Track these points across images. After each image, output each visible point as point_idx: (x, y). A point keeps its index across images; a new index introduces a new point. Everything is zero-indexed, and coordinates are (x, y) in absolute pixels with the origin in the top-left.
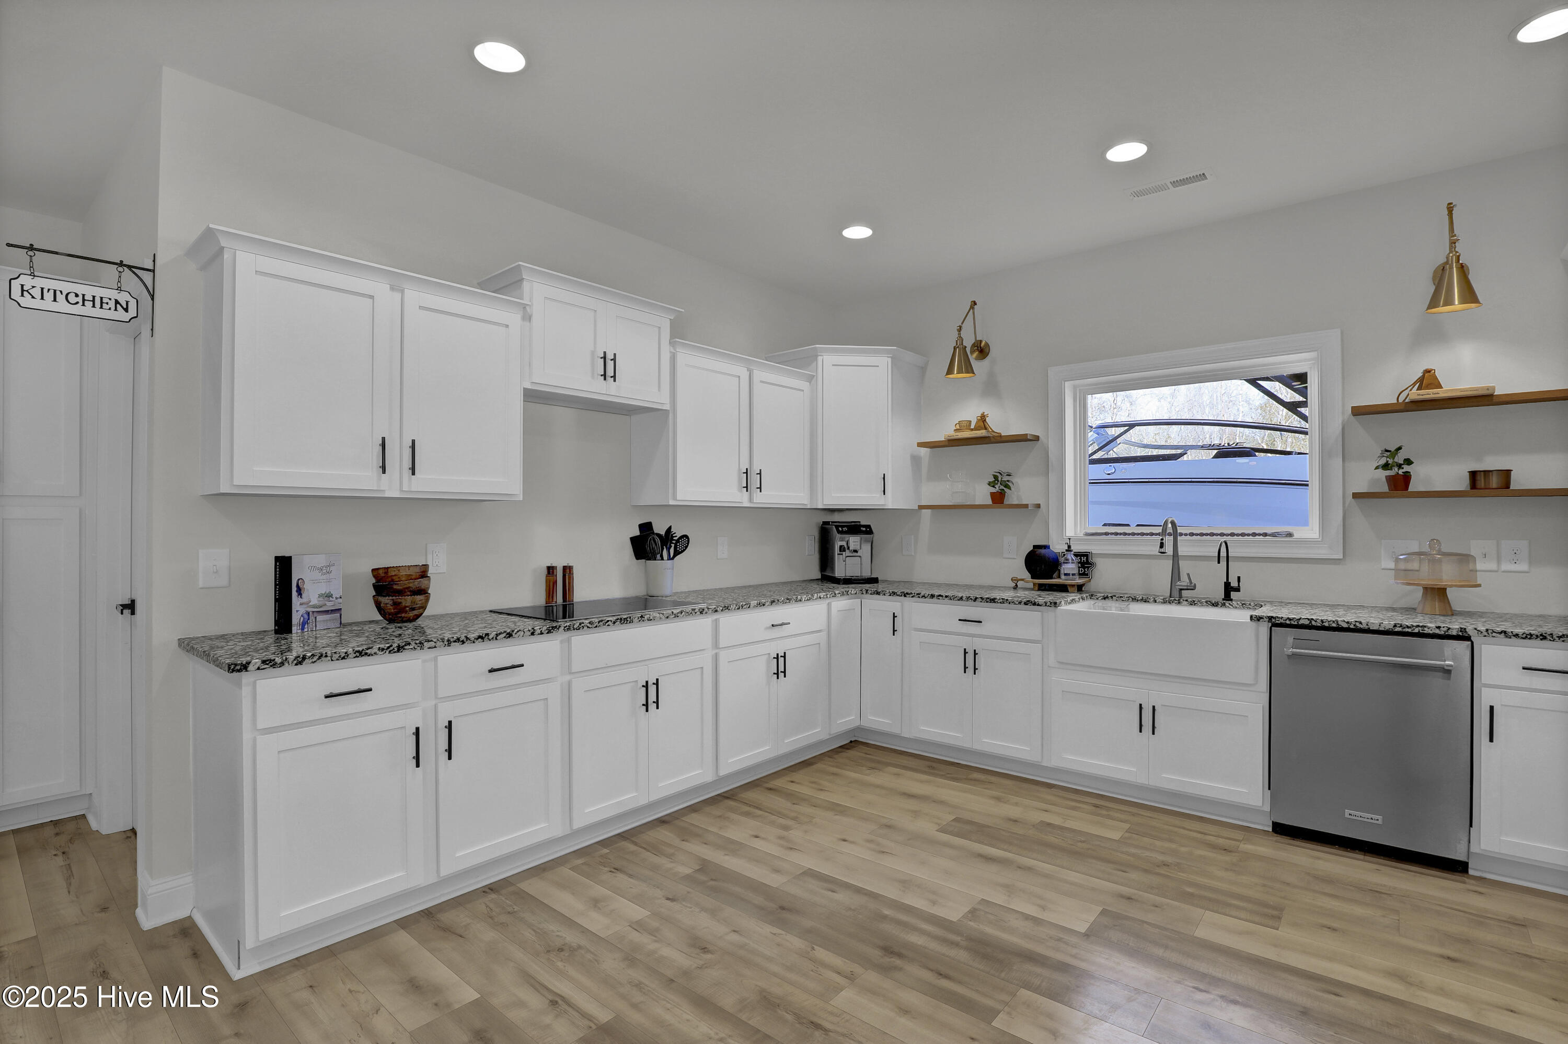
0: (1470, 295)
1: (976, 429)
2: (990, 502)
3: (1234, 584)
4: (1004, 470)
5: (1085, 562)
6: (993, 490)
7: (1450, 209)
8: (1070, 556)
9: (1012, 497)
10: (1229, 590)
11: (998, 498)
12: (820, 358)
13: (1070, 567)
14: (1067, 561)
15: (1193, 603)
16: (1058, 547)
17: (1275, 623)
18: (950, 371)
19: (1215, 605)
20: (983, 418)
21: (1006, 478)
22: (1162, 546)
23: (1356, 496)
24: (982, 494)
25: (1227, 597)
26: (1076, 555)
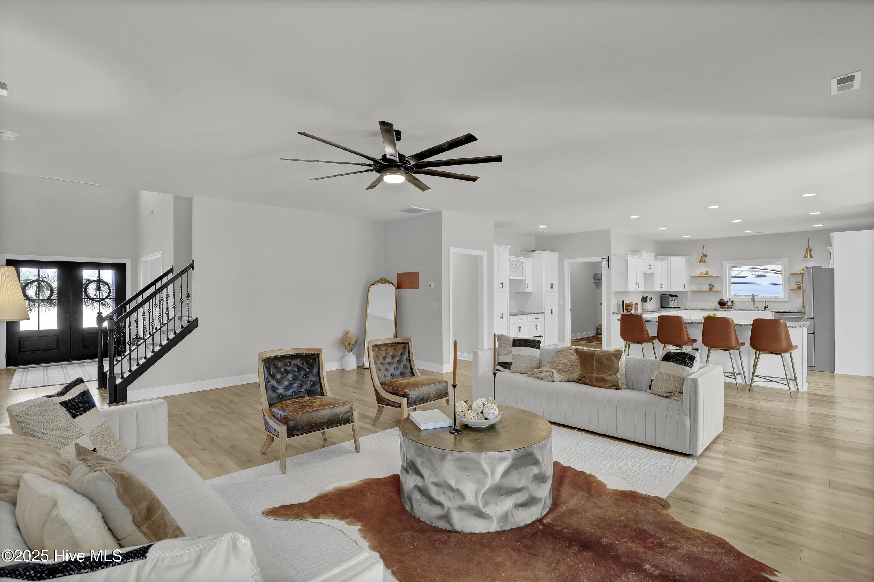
0: (811, 256)
1: (706, 274)
2: (708, 290)
3: (767, 306)
4: (712, 283)
5: (733, 303)
6: (709, 287)
7: (809, 239)
8: (730, 301)
9: (714, 289)
10: (765, 307)
11: (711, 289)
12: (670, 259)
13: (730, 304)
14: (729, 303)
15: (758, 310)
16: (726, 300)
17: (776, 312)
18: (700, 262)
19: (763, 310)
20: (707, 272)
21: (712, 285)
22: (752, 299)
23: (791, 290)
24: (706, 288)
25: (765, 309)
26: (731, 301)
